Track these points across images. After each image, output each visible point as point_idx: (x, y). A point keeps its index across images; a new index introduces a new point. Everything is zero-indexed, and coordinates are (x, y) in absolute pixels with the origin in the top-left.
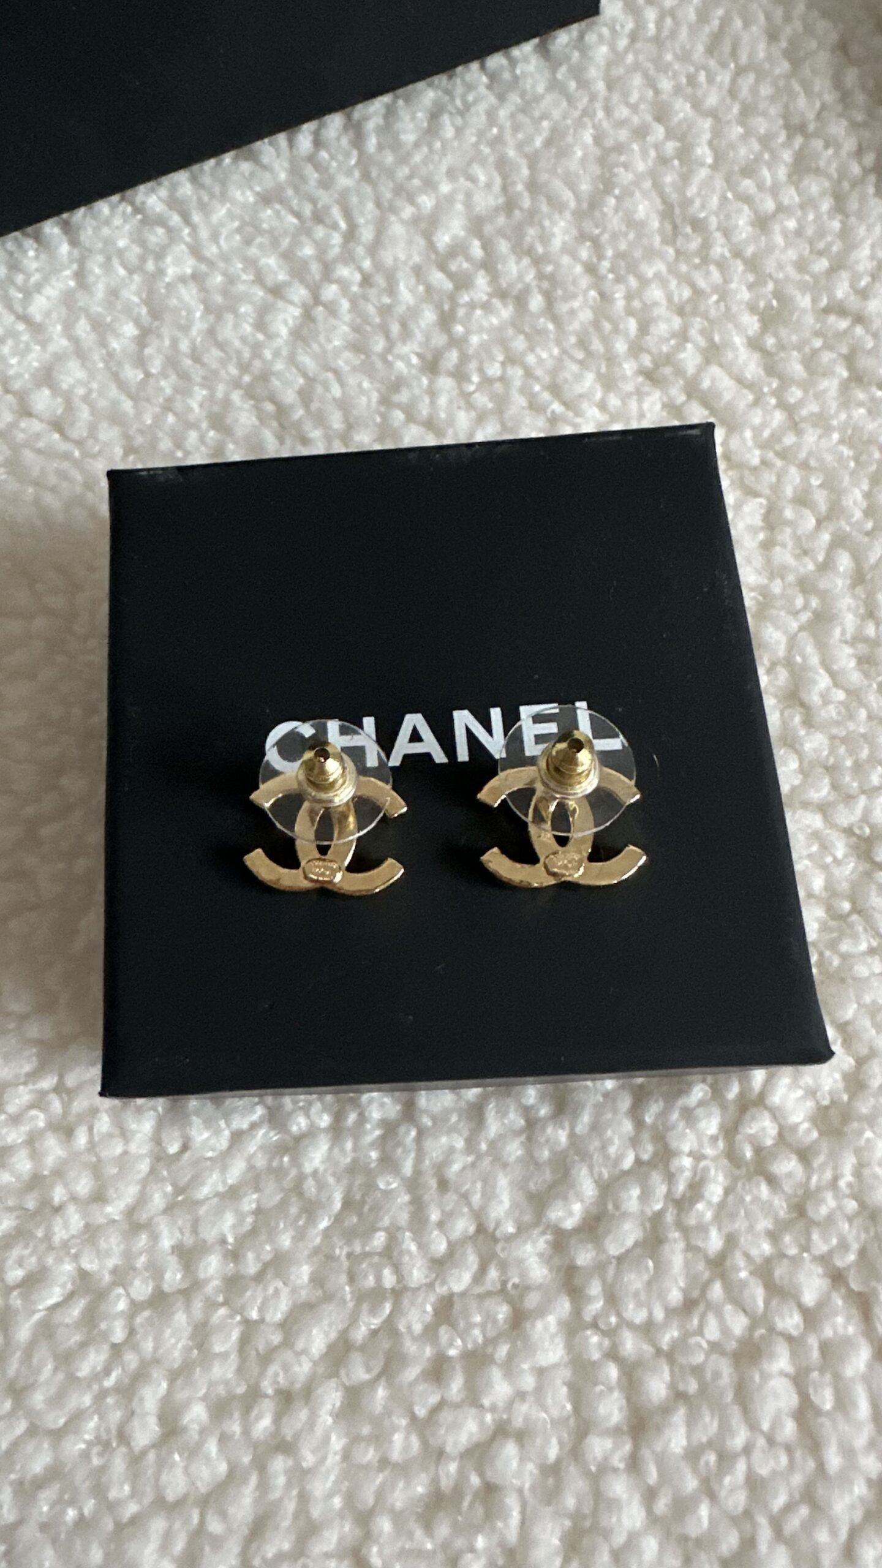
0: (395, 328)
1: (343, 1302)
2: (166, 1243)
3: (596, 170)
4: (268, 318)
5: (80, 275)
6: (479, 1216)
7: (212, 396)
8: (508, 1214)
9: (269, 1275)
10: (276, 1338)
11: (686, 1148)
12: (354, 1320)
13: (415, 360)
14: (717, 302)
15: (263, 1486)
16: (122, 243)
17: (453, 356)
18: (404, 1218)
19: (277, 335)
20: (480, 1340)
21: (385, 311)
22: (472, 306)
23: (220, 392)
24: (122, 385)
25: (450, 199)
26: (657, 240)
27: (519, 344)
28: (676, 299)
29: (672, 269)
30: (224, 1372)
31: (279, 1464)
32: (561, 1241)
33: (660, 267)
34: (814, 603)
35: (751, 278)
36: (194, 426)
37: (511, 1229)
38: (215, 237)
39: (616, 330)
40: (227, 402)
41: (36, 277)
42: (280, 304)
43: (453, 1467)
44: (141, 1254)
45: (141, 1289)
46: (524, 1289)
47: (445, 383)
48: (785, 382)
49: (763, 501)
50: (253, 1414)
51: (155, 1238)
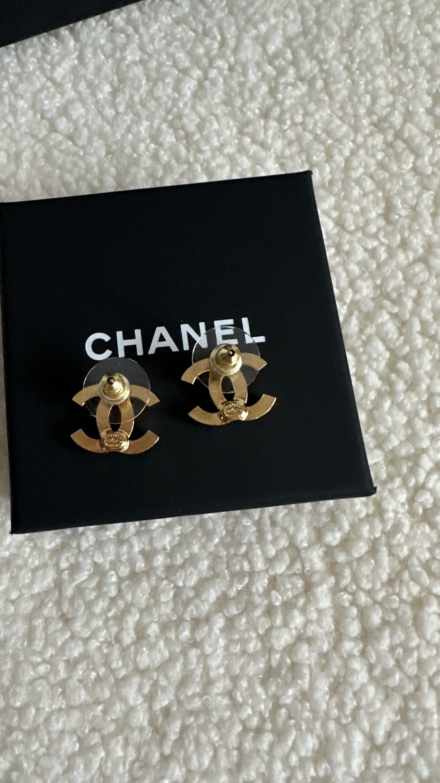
2: (137, 549)
3: (350, 15)
5: (81, 58)
7: (151, 126)
9: (188, 564)
10: (192, 594)
13: (257, 111)
14: (411, 89)
15: (186, 664)
16: (102, 42)
17: (277, 111)
23: (155, 125)
24: (104, 118)
25: (274, 27)
29: (389, 70)
30: (166, 610)
31: (193, 653)
32: (329, 551)
35: (429, 77)
36: (144, 140)
37: (306, 545)
38: (152, 40)
40: (159, 129)
41: (57, 58)
42: (187, 78)
43: (278, 656)
44: (124, 555)
45: (124, 571)
47: (273, 124)
50: (180, 629)
51: (131, 547)
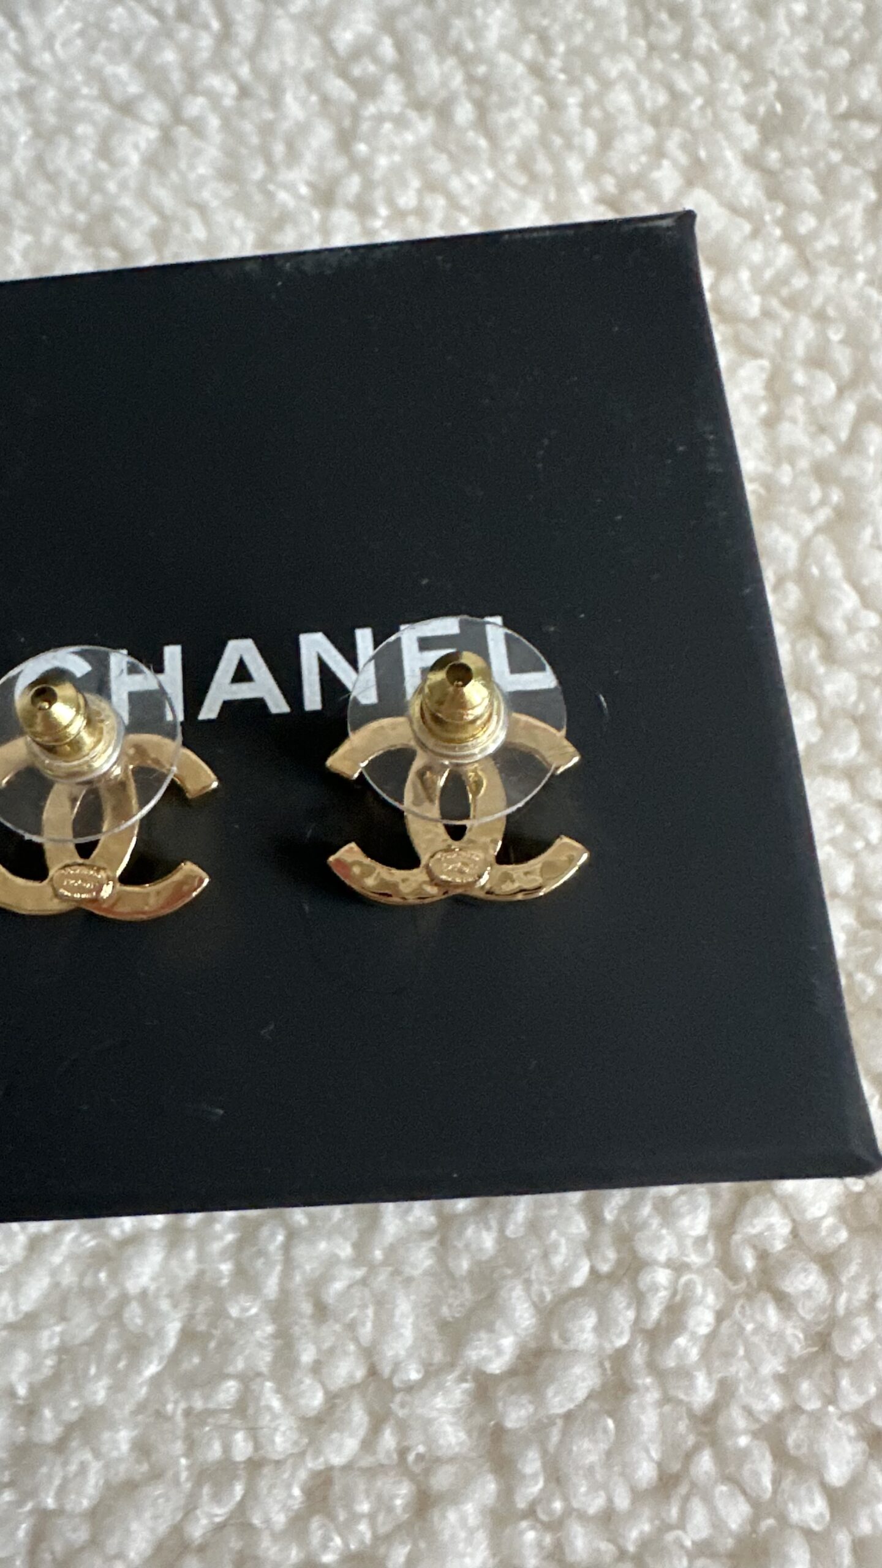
0: (279, 150)
1: (176, 1482)
4: (114, 141)
6: (369, 1354)
8: (411, 1352)
11: (662, 1257)
12: (190, 1509)
18: (265, 1359)
19: (124, 163)
20: (368, 1537)
21: (267, 130)
22: (380, 118)
26: (624, 32)
27: (441, 165)
28: (648, 105)
33: (630, 65)
34: (836, 496)
39: (569, 146)
46: (431, 1462)
48: (793, 206)
49: (765, 363)
